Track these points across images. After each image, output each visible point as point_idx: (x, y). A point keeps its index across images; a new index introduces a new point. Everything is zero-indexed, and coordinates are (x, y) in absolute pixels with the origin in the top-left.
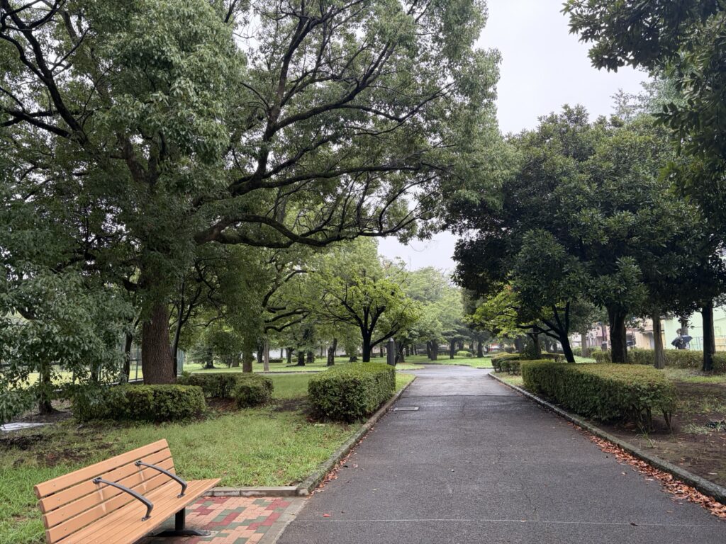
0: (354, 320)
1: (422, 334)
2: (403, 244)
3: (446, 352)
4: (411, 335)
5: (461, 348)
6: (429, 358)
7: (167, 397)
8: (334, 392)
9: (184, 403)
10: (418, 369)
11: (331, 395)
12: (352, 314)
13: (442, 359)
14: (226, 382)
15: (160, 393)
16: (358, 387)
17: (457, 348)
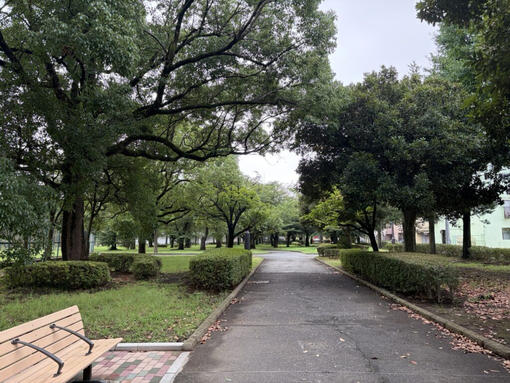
0: (222, 218)
3: (284, 242)
5: (294, 240)
6: (272, 245)
7: (79, 270)
8: (209, 269)
9: (93, 275)
10: (265, 253)
11: (207, 271)
12: (221, 212)
13: (281, 247)
14: (126, 260)
15: (75, 267)
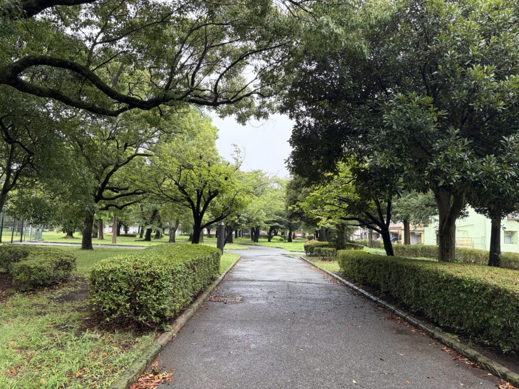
0: (187, 203)
1: (249, 221)
2: (241, 124)
3: (265, 237)
4: (240, 221)
5: (276, 234)
6: (252, 240)
8: (120, 288)
10: (243, 249)
11: (115, 292)
12: (185, 196)
13: (262, 242)
16: (156, 283)
17: (273, 234)
